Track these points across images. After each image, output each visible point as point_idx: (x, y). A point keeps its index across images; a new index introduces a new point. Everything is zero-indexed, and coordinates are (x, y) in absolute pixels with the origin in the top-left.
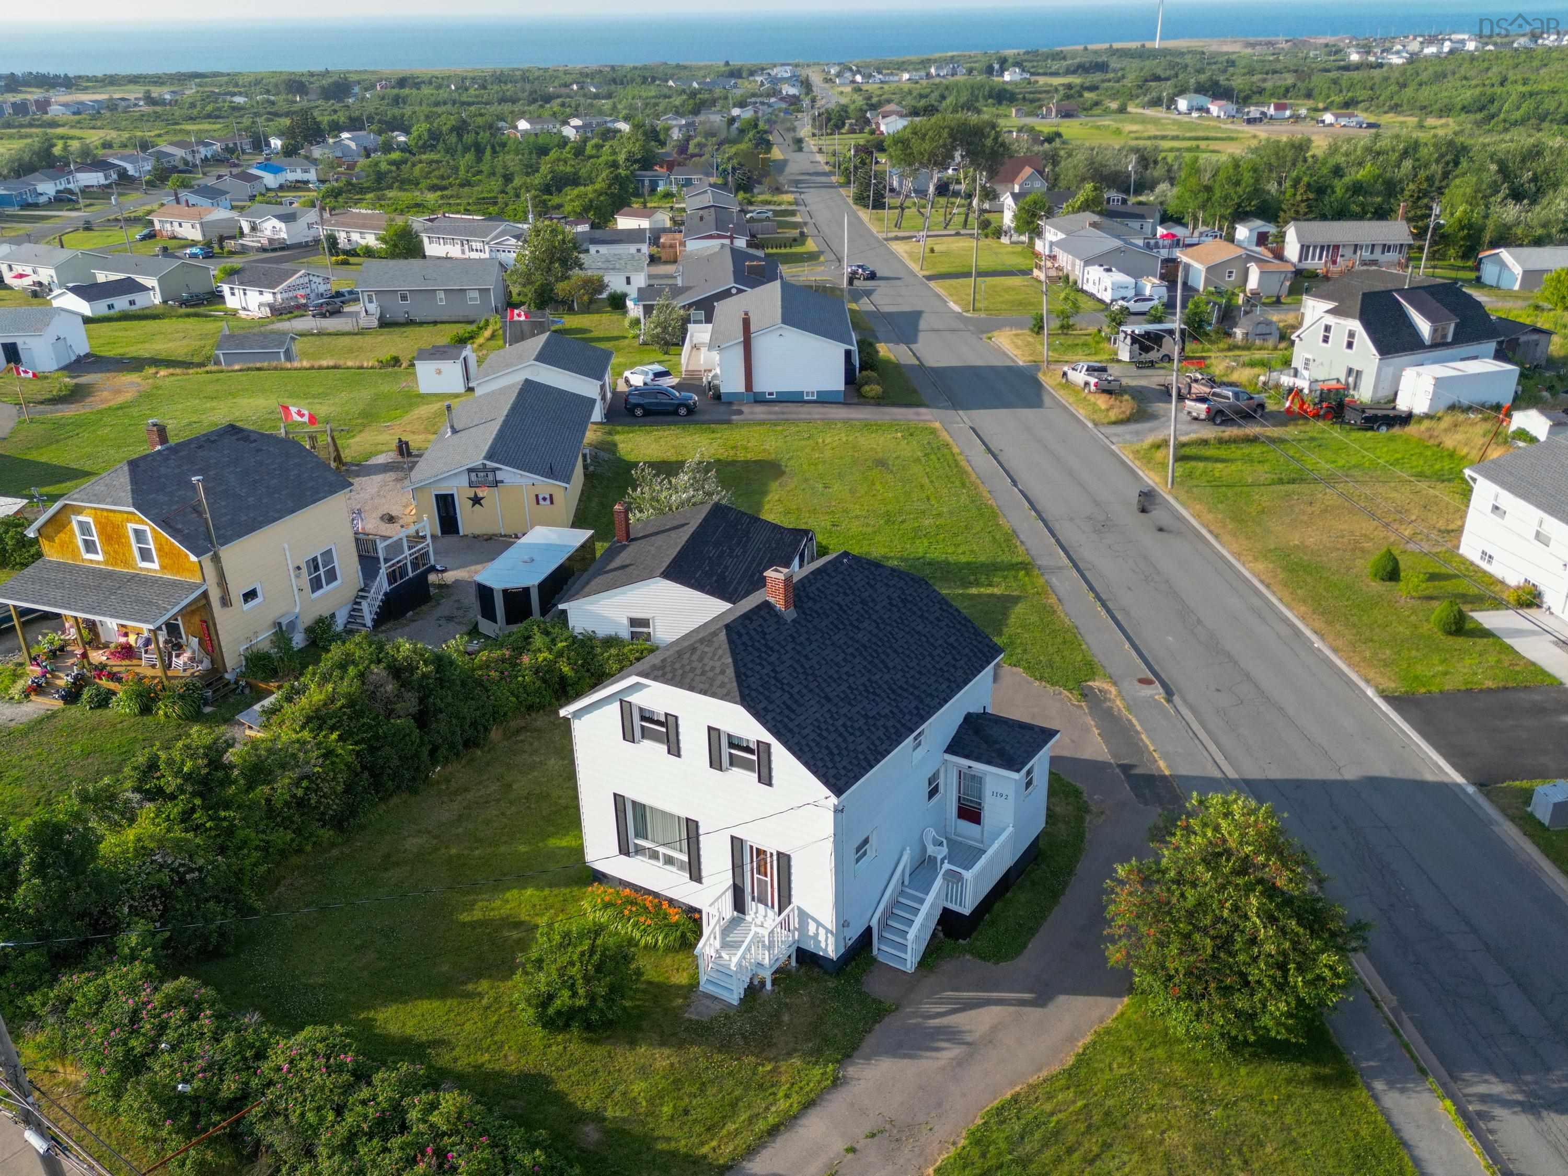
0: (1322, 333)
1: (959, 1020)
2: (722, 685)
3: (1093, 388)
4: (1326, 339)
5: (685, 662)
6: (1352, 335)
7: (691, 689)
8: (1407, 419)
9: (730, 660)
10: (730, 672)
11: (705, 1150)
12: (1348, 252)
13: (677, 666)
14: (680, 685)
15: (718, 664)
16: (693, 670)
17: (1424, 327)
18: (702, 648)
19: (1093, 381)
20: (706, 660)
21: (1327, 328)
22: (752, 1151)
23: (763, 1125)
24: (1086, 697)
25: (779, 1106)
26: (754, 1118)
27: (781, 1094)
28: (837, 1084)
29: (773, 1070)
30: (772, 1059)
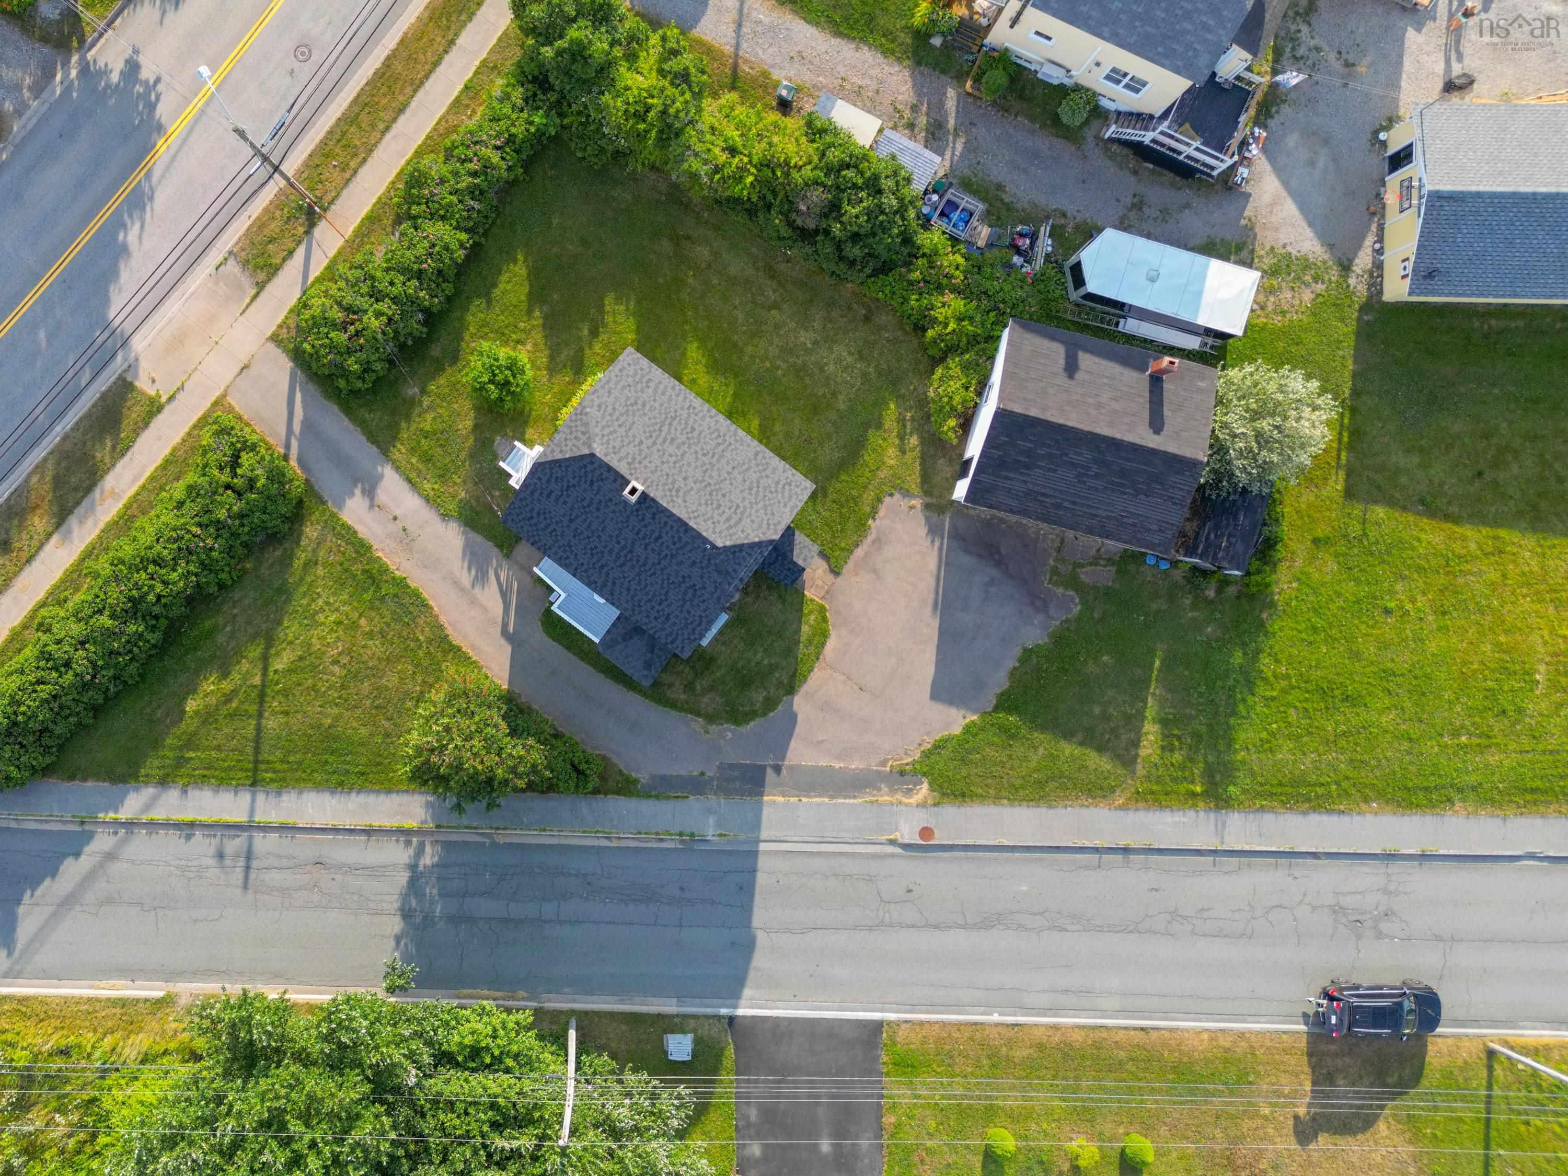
22: (397, 469)
23: (413, 475)
24: (902, 773)
25: (427, 486)
26: (419, 472)
27: (436, 487)
28: (445, 517)
29: (455, 483)
30: (464, 482)
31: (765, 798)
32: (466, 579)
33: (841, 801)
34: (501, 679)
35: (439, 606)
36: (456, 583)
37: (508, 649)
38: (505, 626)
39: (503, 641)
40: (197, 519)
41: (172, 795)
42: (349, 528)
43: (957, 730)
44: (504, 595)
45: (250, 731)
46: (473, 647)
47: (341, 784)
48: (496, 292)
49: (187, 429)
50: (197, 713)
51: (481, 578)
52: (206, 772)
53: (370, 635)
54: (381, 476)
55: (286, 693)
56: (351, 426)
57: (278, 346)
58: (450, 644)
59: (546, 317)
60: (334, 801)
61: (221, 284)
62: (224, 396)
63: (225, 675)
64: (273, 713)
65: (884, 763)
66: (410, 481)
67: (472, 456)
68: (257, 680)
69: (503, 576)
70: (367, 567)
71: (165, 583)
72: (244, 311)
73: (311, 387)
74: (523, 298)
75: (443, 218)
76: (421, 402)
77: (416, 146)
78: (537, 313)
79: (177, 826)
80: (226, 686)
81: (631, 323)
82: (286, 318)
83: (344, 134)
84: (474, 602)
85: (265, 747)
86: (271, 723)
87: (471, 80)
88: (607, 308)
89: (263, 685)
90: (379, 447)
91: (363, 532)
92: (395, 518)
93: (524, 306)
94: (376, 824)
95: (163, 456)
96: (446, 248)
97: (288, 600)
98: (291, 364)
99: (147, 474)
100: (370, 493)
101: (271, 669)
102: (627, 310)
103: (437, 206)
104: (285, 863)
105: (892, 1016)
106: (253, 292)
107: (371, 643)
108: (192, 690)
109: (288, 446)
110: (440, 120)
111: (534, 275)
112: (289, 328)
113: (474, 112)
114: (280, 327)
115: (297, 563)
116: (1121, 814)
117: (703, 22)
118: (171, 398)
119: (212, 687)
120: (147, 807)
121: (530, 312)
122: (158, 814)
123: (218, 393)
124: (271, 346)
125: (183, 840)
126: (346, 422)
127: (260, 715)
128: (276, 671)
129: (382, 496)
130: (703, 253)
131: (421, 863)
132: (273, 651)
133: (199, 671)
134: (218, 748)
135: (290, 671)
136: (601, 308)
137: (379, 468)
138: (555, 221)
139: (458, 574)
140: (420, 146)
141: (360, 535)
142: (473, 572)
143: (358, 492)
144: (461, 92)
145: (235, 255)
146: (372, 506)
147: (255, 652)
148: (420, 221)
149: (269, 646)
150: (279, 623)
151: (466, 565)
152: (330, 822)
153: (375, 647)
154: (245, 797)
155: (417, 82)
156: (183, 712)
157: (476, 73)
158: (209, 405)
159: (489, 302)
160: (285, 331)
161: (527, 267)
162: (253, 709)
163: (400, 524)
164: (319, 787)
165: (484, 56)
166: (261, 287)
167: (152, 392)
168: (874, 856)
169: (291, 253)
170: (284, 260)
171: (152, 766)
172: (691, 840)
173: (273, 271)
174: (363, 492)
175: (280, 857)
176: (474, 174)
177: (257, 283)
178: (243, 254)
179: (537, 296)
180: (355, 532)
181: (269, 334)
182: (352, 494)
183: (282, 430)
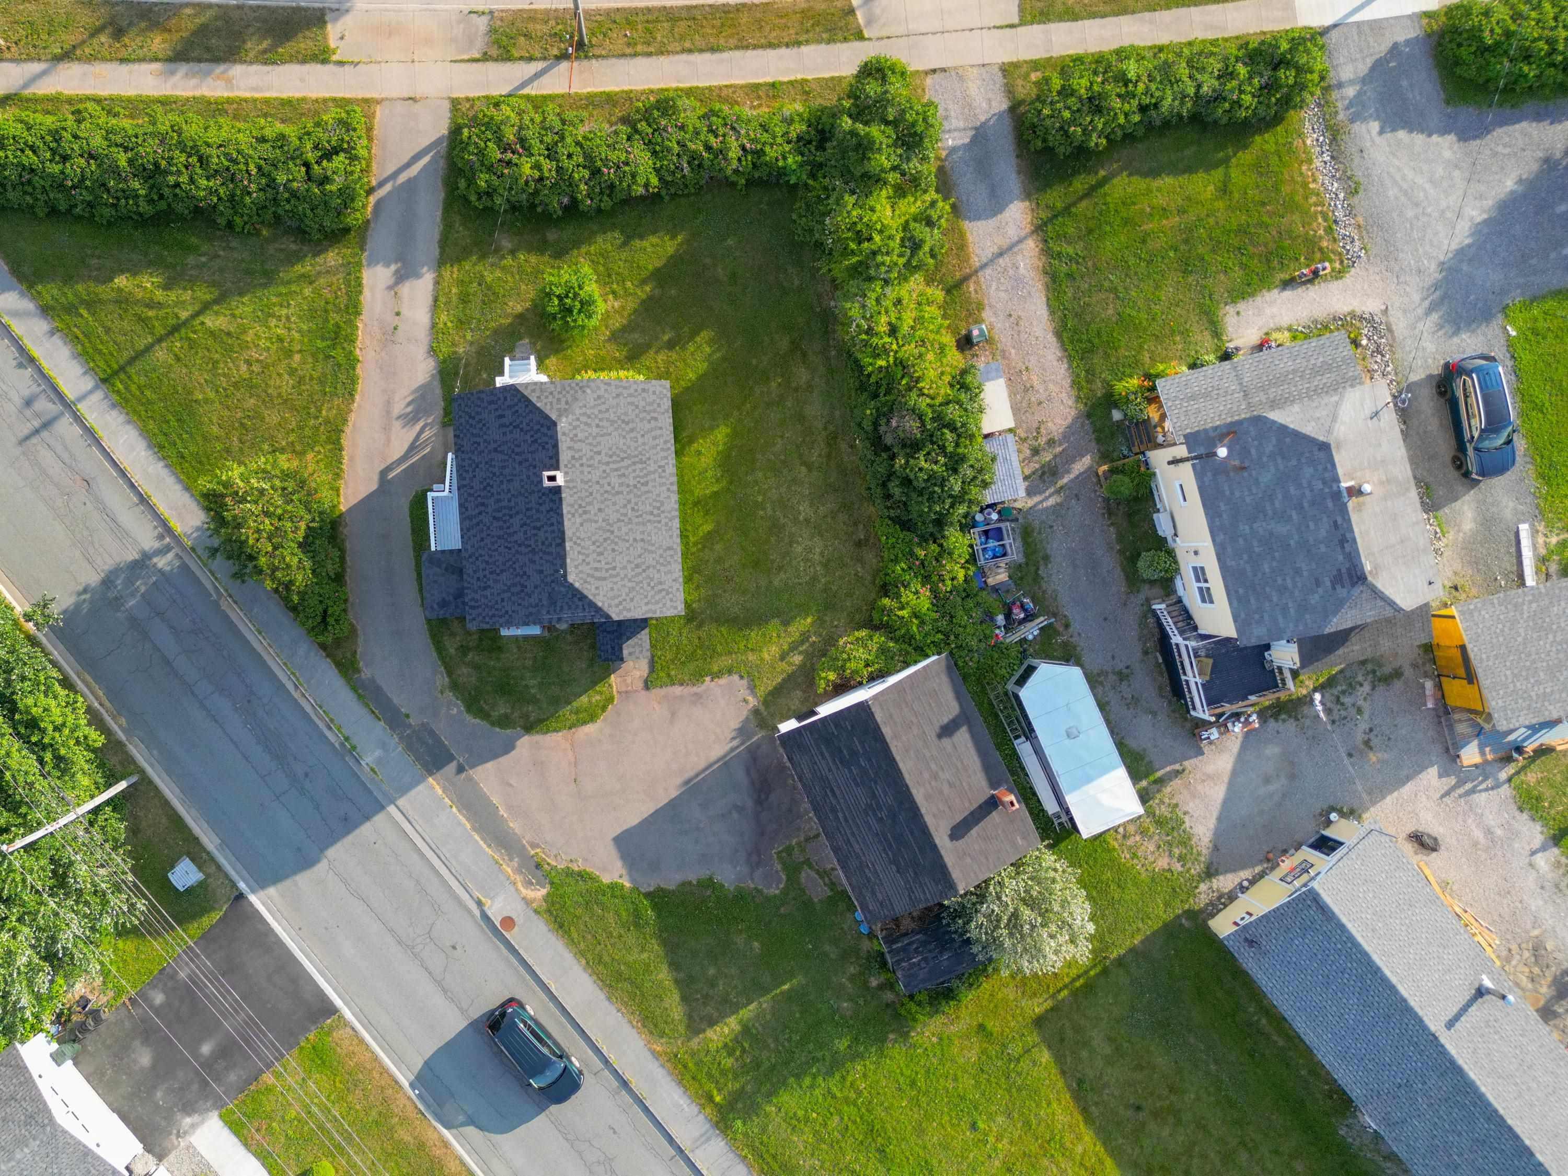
2: (534, 391)
9: (539, 405)
10: (534, 400)
13: (572, 392)
16: (560, 393)
18: (563, 406)
20: (555, 401)
22: (437, 283)
23: (442, 299)
24: (538, 866)
25: (444, 317)
26: (449, 302)
27: (449, 324)
28: (432, 351)
29: (464, 337)
30: (472, 343)
31: (430, 779)
32: (399, 408)
33: (477, 837)
34: (345, 499)
35: (360, 406)
36: (389, 403)
37: (374, 486)
38: (389, 469)
39: (376, 478)
40: (262, 162)
41: (41, 326)
42: (360, 285)
43: (606, 879)
44: (413, 448)
45: (141, 344)
46: (351, 459)
47: (161, 447)
48: (637, 243)
49: (327, 95)
50: (120, 290)
51: (410, 419)
52: (81, 336)
53: (292, 372)
54: (418, 276)
55: (192, 344)
56: (438, 220)
57: (451, 111)
58: (339, 439)
59: (650, 298)
60: (143, 453)
61: (462, 26)
62: (378, 102)
63: (167, 287)
64: (170, 350)
65: (534, 846)
66: (436, 300)
67: (496, 332)
68: (184, 315)
69: (426, 434)
70: (342, 324)
71: (192, 181)
72: (455, 61)
73: (442, 163)
74: (650, 267)
75: (654, 153)
76: (503, 257)
77: (695, 85)
78: (648, 289)
79: (22, 350)
80: (159, 295)
81: (702, 367)
82: (479, 98)
83: (657, 21)
84: (387, 429)
85: (139, 365)
86: (161, 354)
87: (782, 83)
88: (698, 339)
89: (185, 323)
90: (441, 254)
91: (367, 297)
92: (398, 314)
93: (645, 273)
94: (154, 500)
95: (291, 95)
96: (634, 176)
97: (264, 286)
98: (446, 132)
99: (267, 95)
100: (400, 278)
101: (201, 318)
102: (710, 355)
103: (659, 140)
104: (65, 456)
105: (348, 1014)
106: (477, 56)
107: (286, 377)
108: (134, 272)
109: (381, 184)
110: (731, 86)
111: (675, 261)
112: (472, 106)
113: (760, 105)
114: (468, 99)
115: (299, 269)
116: (648, 1054)
117: (979, 223)
118: (341, 63)
119: (148, 285)
120: (15, 314)
121: (644, 282)
122: (17, 327)
123: (375, 95)
124: (447, 105)
125: (14, 363)
126: (439, 213)
127: (160, 340)
128: (203, 323)
129: (406, 289)
130: (802, 375)
131: (155, 560)
132: (216, 308)
133: (153, 264)
134: (108, 330)
135: (212, 333)
136: (694, 333)
137: (425, 269)
138: (730, 242)
139: (397, 399)
140: (697, 88)
141: (362, 298)
142: (409, 409)
143: (393, 267)
144: (766, 84)
145: (493, 17)
146: (390, 288)
147: (204, 294)
148: (637, 137)
149: (217, 301)
150: (241, 294)
151: (410, 398)
152: (125, 464)
153: (286, 384)
154: (88, 383)
155: (745, 43)
156: (111, 279)
157: (791, 83)
158: (360, 97)
159: (625, 244)
160: (468, 106)
161: (677, 250)
162: (160, 331)
163: (397, 321)
164: (145, 433)
165: (809, 77)
166: (486, 58)
167: (332, 44)
168: (457, 899)
169: (531, 59)
170: (521, 58)
171: (50, 291)
172: (350, 750)
173: (506, 56)
174: (397, 272)
175: (66, 447)
176: (708, 148)
177: (485, 53)
178: (499, 23)
179: (660, 277)
180: (361, 292)
181: (455, 95)
182: (387, 265)
183: (390, 169)
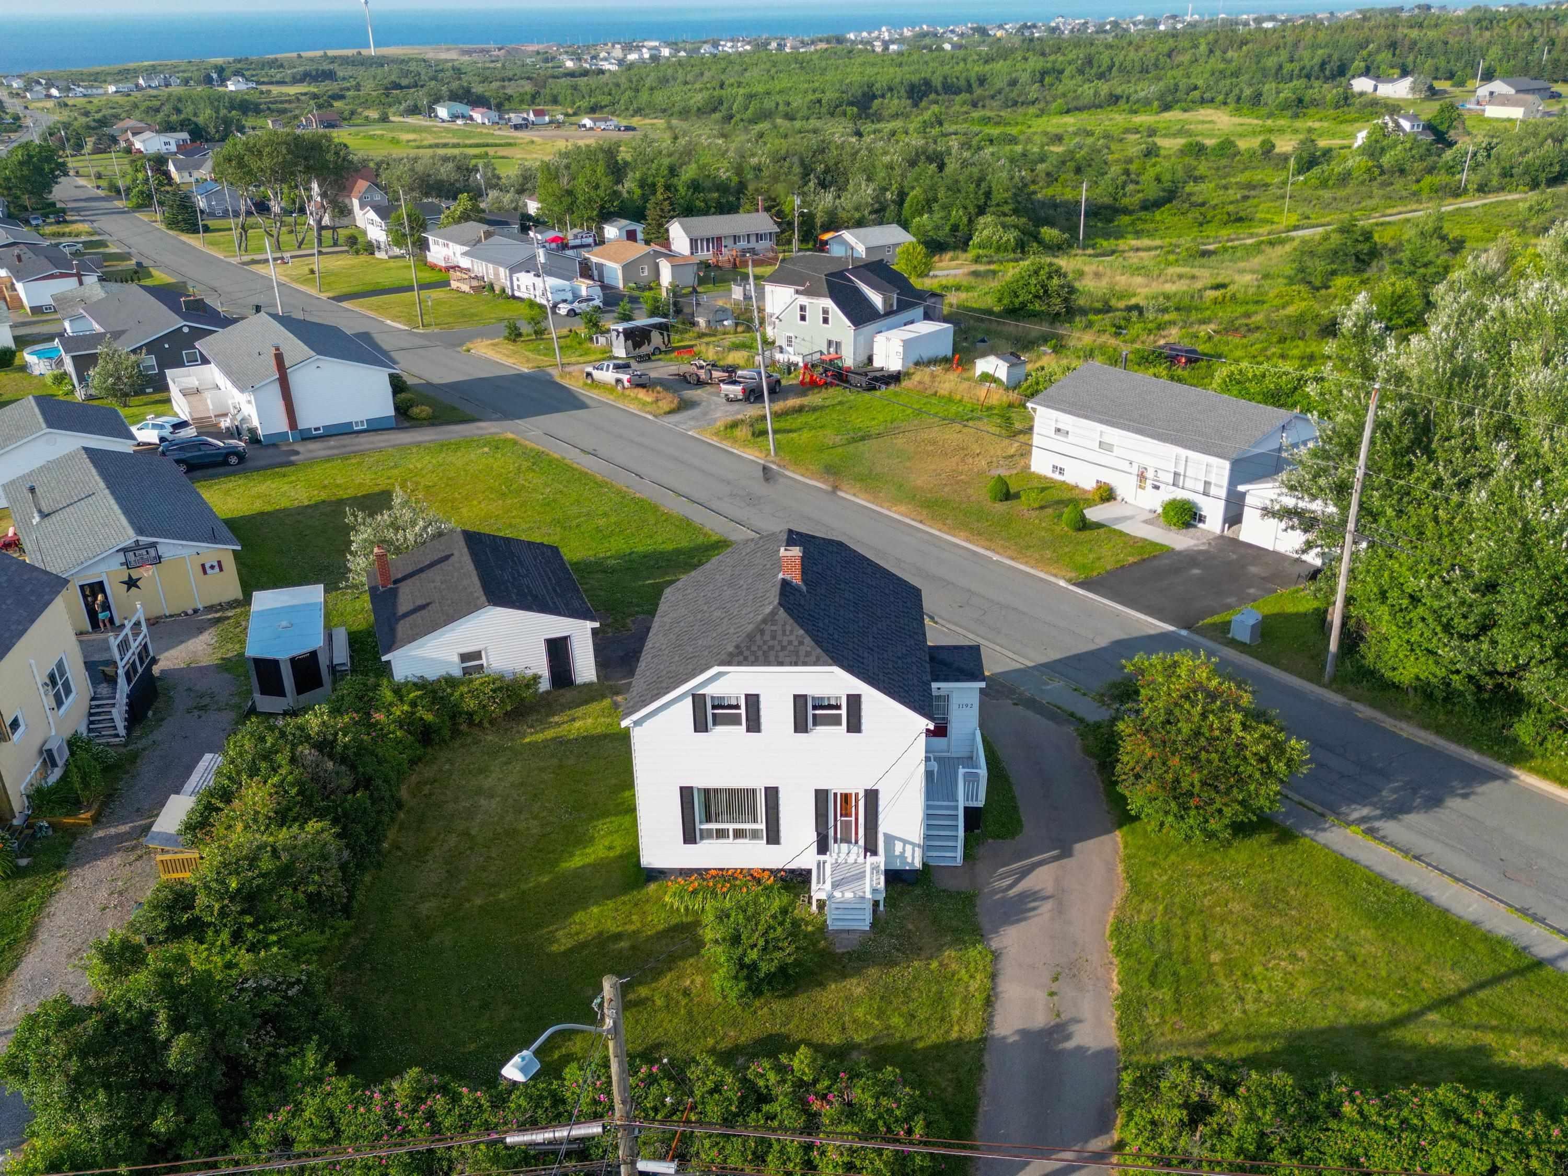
0: (799, 313)
1: (1028, 883)
2: (808, 654)
3: (626, 384)
4: (803, 318)
5: (759, 642)
6: (825, 311)
7: (781, 664)
8: (895, 378)
9: (801, 632)
10: (808, 640)
11: (954, 1035)
12: (730, 242)
13: (754, 648)
14: (767, 663)
15: (792, 638)
16: (771, 648)
17: (877, 299)
18: (768, 628)
19: (625, 378)
20: (779, 637)
21: (802, 308)
22: (988, 1022)
23: (978, 1002)
25: (974, 985)
26: (965, 1000)
27: (966, 977)
28: (996, 956)
29: (941, 965)
30: (931, 958)
32: (1046, 908)
34: (1115, 840)
36: (1060, 911)
37: (1078, 847)
38: (1056, 858)
39: (1076, 853)
44: (1023, 873)
46: (1111, 870)
53: (1221, 946)
55: (1401, 983)
56: (985, 1099)
63: (1480, 1048)
64: (1439, 981)
68: (1433, 1016)
76: (870, 1042)
80: (1489, 1039)
85: (1487, 972)
86: (1453, 978)
89: (1428, 1009)
90: (981, 1056)
91: (1110, 1013)
92: (1052, 994)
97: (1301, 1036)
100: (1056, 1033)
101: (1398, 1011)
107: (1228, 941)
119: (1515, 1052)
126: (985, 1107)
127: (1462, 994)
128: (1394, 1005)
137: (1011, 1040)
147: (1406, 1037)
149: (1382, 1027)
162: (1469, 1002)
163: (1055, 987)
182: (1080, 1050)
